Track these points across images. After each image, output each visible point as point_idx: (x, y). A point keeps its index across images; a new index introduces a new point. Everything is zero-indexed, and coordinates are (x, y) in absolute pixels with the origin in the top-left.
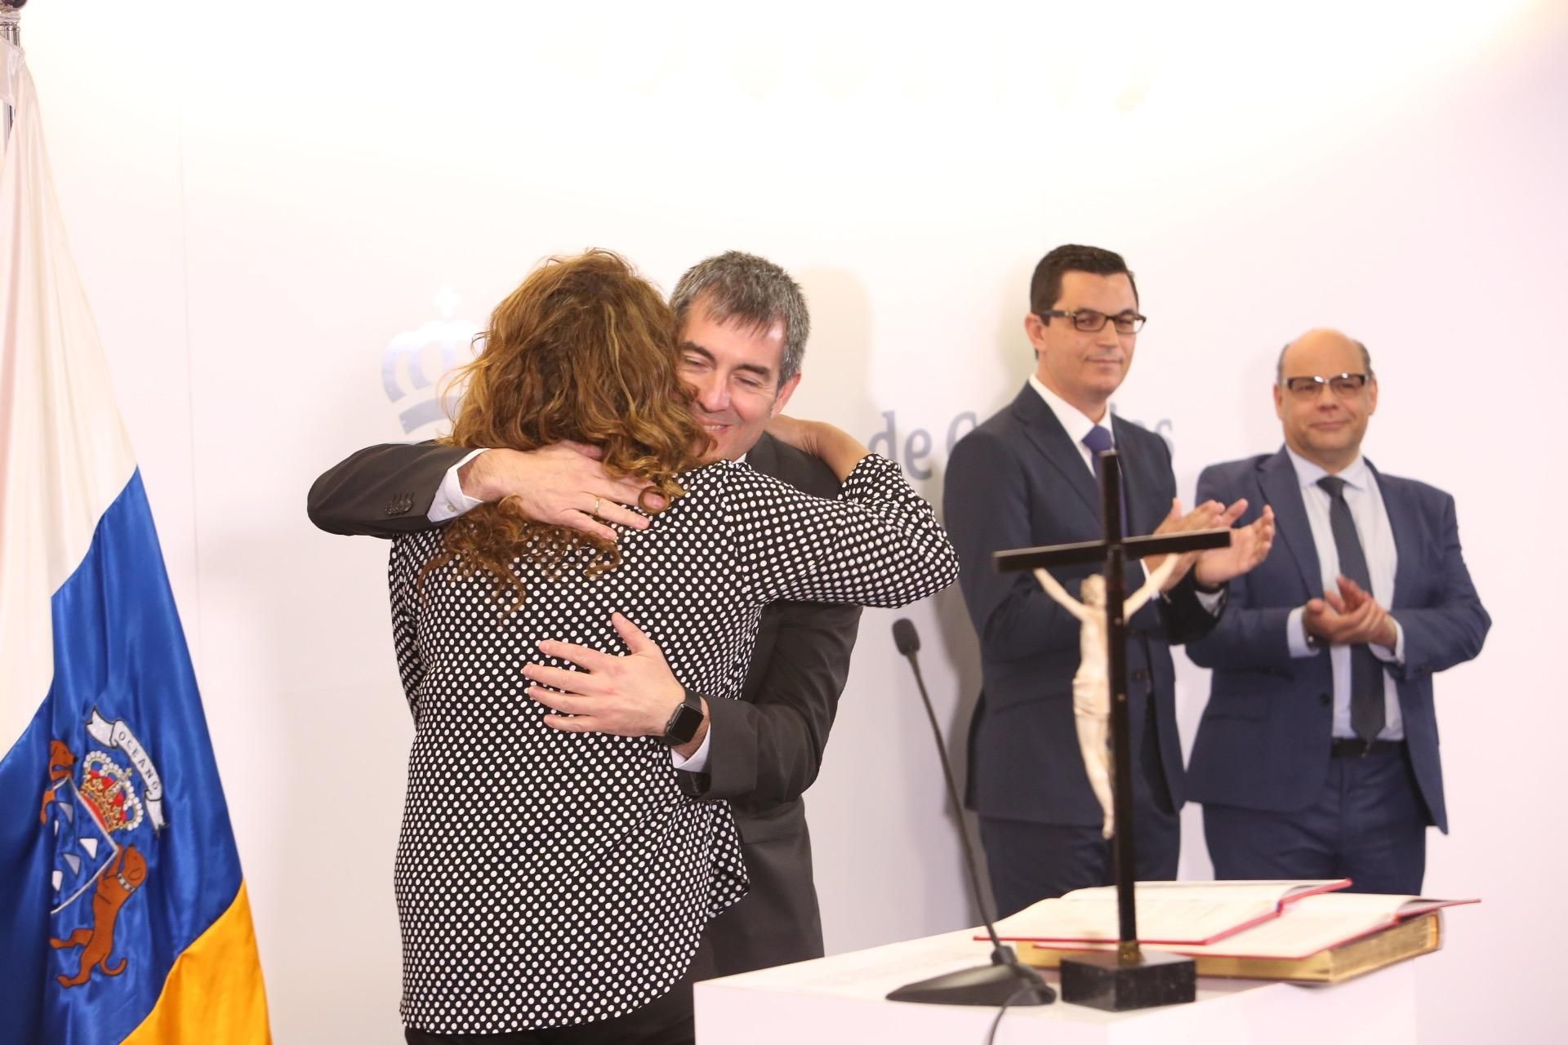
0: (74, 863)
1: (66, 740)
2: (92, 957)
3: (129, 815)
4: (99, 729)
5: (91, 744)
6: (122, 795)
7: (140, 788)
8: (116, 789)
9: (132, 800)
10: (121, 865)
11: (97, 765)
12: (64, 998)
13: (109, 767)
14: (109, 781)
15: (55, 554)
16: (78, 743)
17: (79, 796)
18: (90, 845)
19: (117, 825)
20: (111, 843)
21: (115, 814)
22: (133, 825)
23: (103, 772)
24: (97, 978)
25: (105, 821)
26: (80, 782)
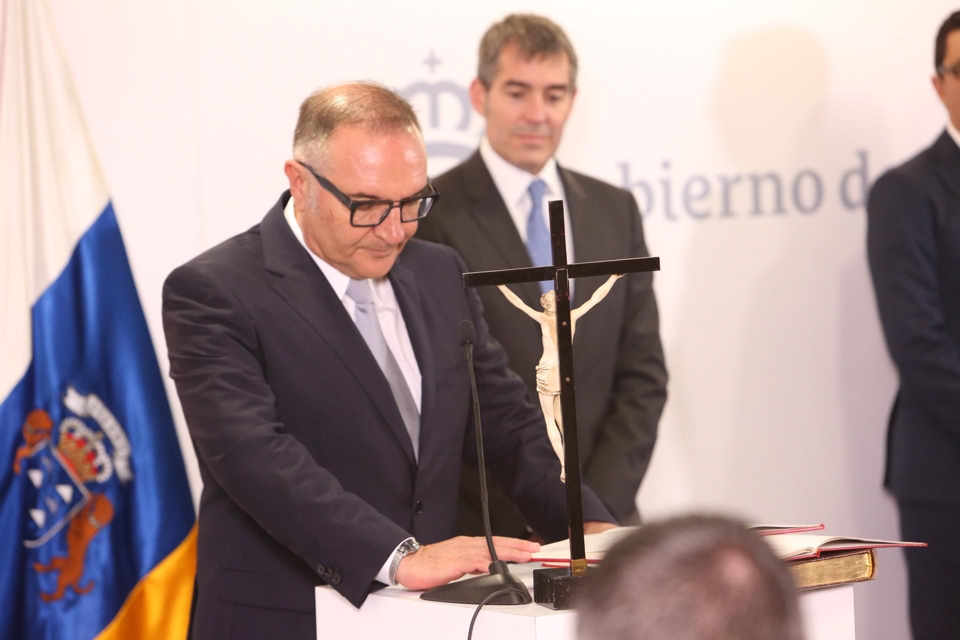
0: (53, 505)
1: (47, 408)
2: (67, 579)
3: (100, 469)
4: (74, 401)
5: (66, 413)
6: (94, 454)
7: (110, 448)
8: (87, 448)
9: (102, 458)
10: (90, 508)
11: (71, 431)
12: (43, 613)
13: (82, 431)
14: (83, 441)
16: (56, 411)
17: (56, 453)
18: (65, 492)
19: (89, 477)
20: (83, 490)
21: (87, 467)
22: (104, 477)
23: (78, 435)
24: (70, 595)
25: (78, 473)
26: (56, 442)
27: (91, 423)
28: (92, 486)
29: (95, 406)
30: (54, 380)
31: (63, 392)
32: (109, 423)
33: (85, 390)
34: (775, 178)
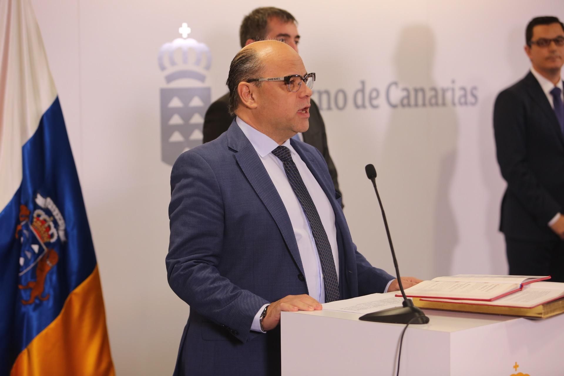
0: (29, 255)
1: (26, 205)
2: (35, 293)
3: (52, 236)
4: (40, 200)
5: (36, 207)
6: (49, 228)
7: (56, 225)
8: (46, 225)
9: (53, 230)
10: (47, 256)
11: (39, 216)
12: (23, 309)
13: (44, 216)
14: (45, 221)
15: (23, 129)
16: (31, 206)
17: (31, 228)
18: (36, 248)
19: (46, 240)
20: (44, 247)
21: (46, 235)
22: (53, 240)
23: (41, 218)
24: (37, 301)
25: (42, 238)
26: (32, 222)
27: (48, 212)
28: (48, 244)
29: (49, 203)
30: (30, 191)
31: (35, 197)
32: (56, 212)
33: (45, 196)
34: (327, 93)
